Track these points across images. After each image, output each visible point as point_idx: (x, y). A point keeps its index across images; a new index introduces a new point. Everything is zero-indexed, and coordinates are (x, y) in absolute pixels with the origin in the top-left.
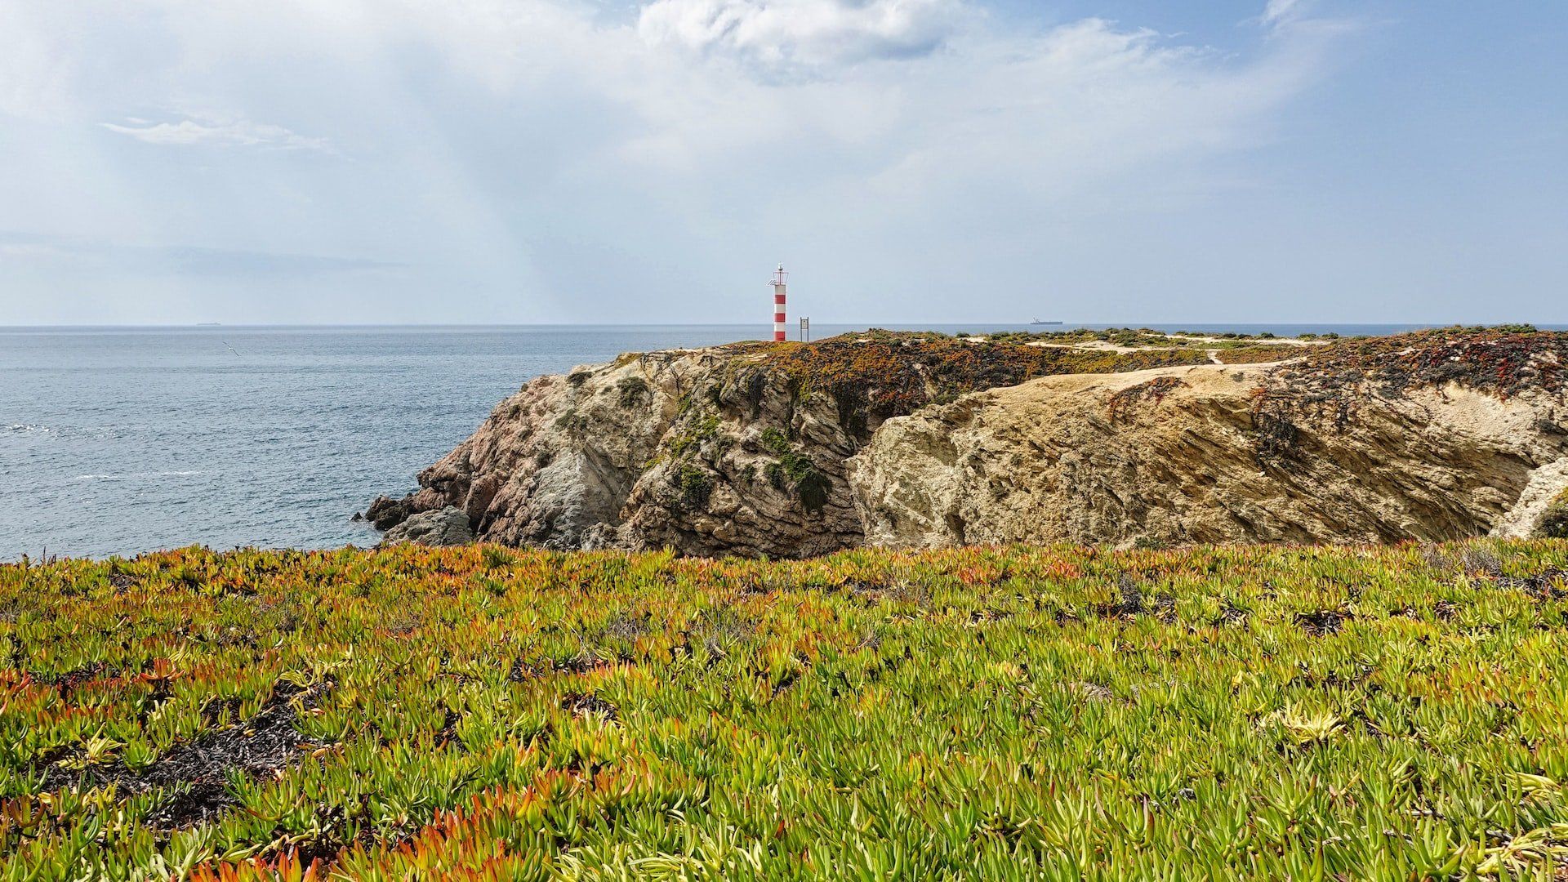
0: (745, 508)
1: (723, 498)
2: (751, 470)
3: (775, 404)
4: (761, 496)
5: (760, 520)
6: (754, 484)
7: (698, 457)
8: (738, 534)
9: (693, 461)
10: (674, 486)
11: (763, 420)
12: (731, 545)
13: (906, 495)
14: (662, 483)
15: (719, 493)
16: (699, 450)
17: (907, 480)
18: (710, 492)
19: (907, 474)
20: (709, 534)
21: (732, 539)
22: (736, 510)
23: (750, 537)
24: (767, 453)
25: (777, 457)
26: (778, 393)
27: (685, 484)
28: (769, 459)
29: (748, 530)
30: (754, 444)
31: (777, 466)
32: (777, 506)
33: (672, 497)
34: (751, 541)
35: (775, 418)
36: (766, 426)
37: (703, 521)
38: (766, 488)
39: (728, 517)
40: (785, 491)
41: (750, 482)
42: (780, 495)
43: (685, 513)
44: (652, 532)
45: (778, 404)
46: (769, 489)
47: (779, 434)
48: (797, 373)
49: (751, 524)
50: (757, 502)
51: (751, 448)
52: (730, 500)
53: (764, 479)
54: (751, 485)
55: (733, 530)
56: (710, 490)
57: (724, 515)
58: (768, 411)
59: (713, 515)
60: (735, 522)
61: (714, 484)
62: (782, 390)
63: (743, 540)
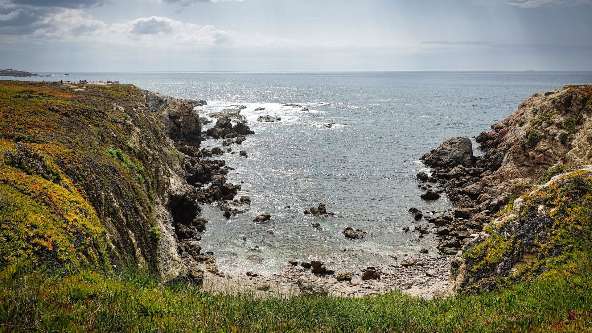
0: (550, 150)
1: (542, 145)
2: (555, 135)
3: (575, 109)
4: (556, 145)
5: (554, 156)
6: (554, 141)
7: (539, 128)
8: (545, 160)
9: (536, 129)
10: (526, 138)
11: (568, 115)
12: (541, 164)
13: (579, 152)
14: (522, 136)
15: (542, 142)
16: (541, 125)
17: (582, 145)
18: (538, 142)
19: (583, 143)
20: (533, 158)
21: (542, 161)
22: (546, 150)
23: (550, 162)
24: (565, 129)
25: (568, 131)
26: (577, 104)
27: (529, 137)
28: (563, 131)
29: (549, 159)
30: (560, 124)
31: (566, 134)
32: (561, 151)
33: (523, 142)
34: (550, 163)
35: (574, 115)
36: (568, 118)
37: (532, 152)
38: (558, 143)
39: (542, 153)
40: (565, 145)
41: (553, 139)
42: (563, 146)
43: (527, 149)
44: (515, 154)
45: (576, 109)
46: (559, 144)
47: (572, 121)
48: (588, 96)
49: (551, 157)
50: (554, 148)
51: (559, 126)
52: (545, 146)
53: (558, 139)
54: (553, 141)
55: (543, 158)
56: (539, 141)
57: (540, 152)
58: (572, 112)
59: (536, 151)
60: (545, 155)
61: (541, 139)
62: (579, 103)
63: (547, 162)
